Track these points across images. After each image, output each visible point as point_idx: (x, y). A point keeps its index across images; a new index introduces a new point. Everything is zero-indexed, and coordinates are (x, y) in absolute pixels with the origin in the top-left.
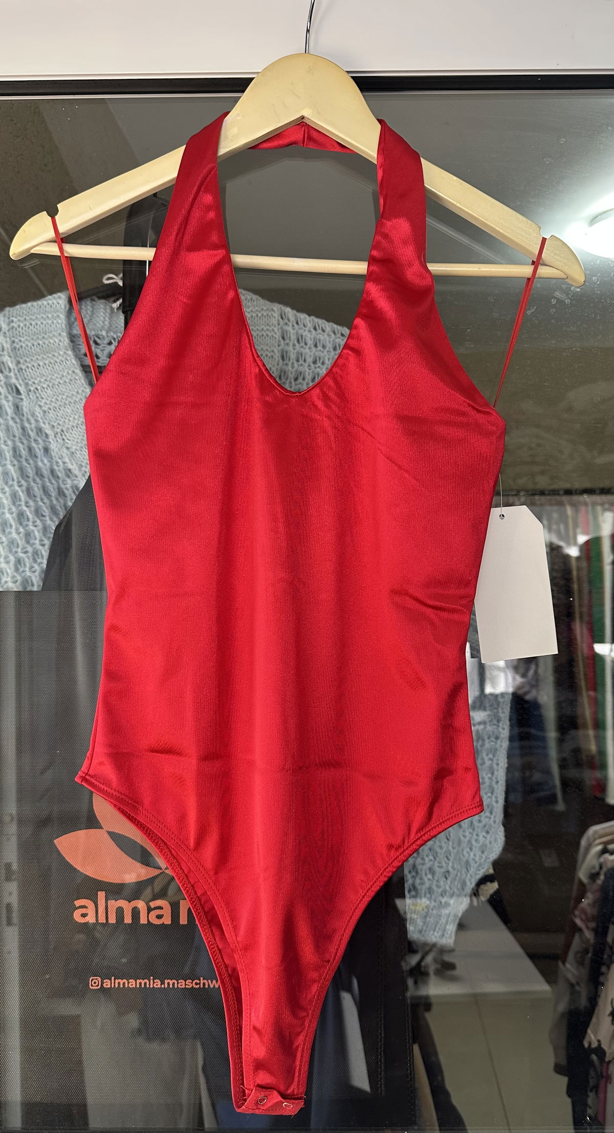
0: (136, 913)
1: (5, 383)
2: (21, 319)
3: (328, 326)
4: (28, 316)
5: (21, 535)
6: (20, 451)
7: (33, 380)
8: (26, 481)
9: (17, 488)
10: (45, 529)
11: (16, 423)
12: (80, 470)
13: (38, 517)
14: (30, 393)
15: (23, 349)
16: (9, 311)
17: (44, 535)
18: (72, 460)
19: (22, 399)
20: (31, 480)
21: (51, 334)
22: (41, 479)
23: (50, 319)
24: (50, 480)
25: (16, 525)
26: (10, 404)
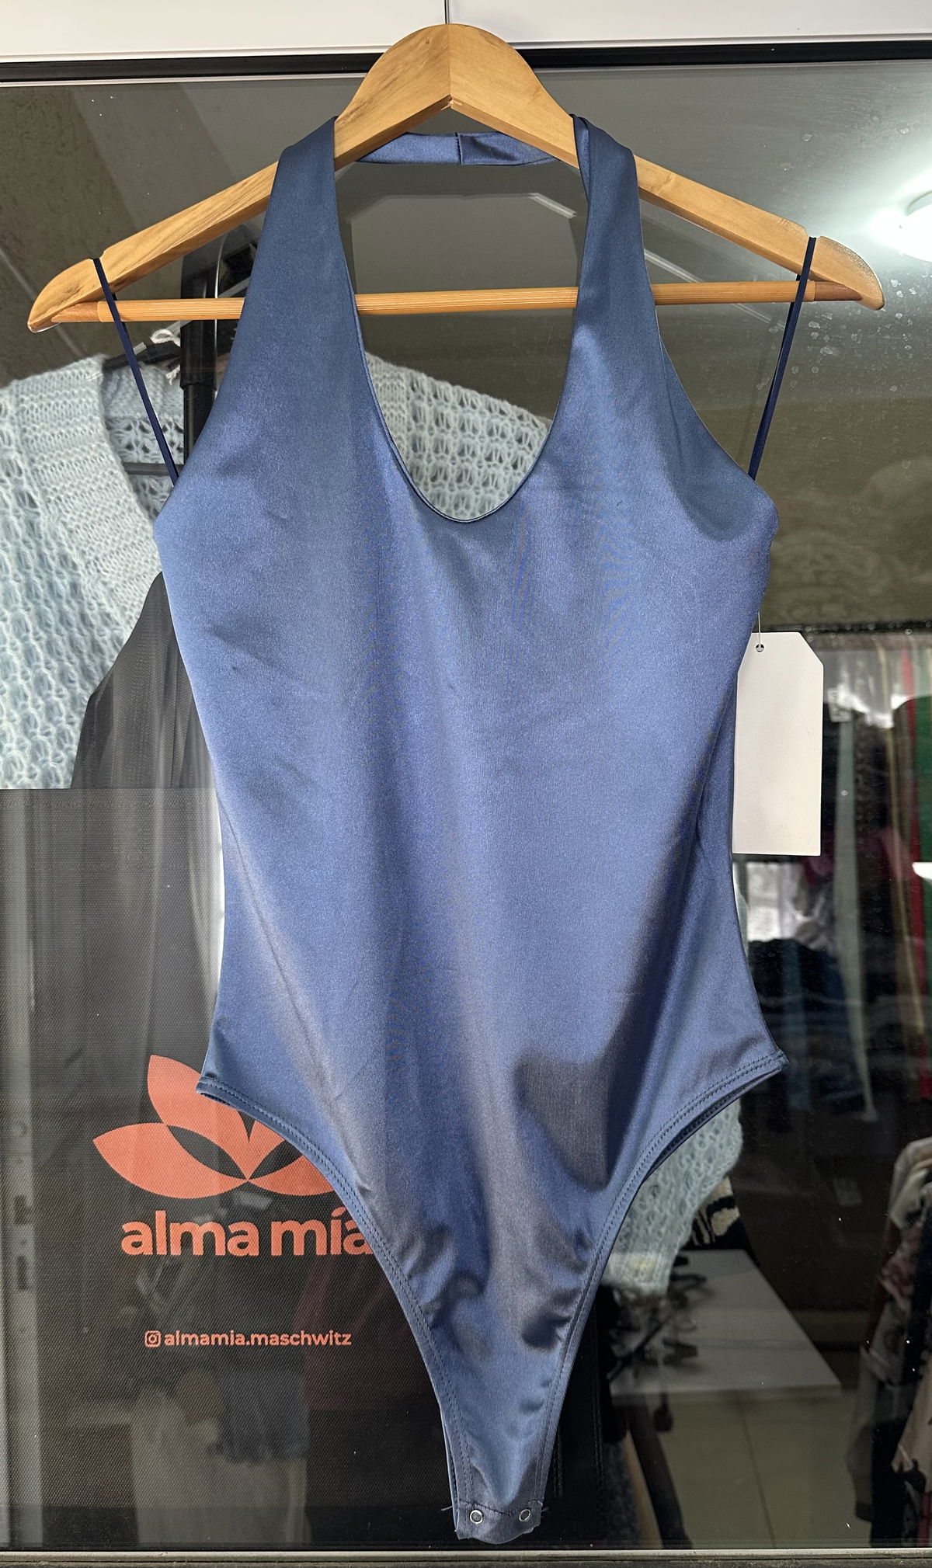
0: (209, 1240)
1: (13, 491)
2: (35, 397)
3: (480, 400)
4: (45, 393)
5: (40, 709)
6: (36, 588)
7: (53, 486)
8: (46, 631)
9: (33, 642)
10: (74, 700)
11: (30, 548)
12: (123, 615)
13: (64, 684)
14: (49, 505)
15: (39, 441)
16: (17, 386)
17: (73, 709)
18: (112, 602)
19: (38, 514)
20: (53, 630)
21: (78, 418)
22: (67, 629)
23: (77, 397)
24: (79, 629)
25: (33, 695)
26: (22, 521)
